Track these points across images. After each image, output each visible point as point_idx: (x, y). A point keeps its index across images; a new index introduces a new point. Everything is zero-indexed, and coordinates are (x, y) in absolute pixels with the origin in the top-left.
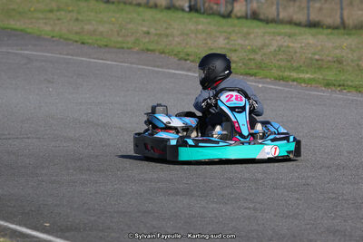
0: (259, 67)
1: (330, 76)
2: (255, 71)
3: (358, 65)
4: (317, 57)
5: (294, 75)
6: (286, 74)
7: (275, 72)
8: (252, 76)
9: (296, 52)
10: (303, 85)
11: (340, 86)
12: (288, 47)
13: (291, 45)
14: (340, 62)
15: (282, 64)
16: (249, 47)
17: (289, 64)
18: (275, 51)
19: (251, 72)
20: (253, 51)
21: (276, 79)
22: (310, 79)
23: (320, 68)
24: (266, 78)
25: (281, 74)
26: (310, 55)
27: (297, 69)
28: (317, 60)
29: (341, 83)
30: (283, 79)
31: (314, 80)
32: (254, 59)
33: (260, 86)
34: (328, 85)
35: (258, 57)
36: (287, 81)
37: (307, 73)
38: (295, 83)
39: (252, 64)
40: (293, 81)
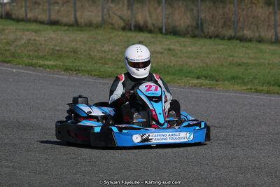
0: (13, 55)
1: (68, 62)
2: (10, 59)
3: (89, 54)
4: (57, 48)
5: (41, 62)
6: (34, 61)
7: (26, 60)
8: (8, 63)
9: (41, 45)
10: (48, 70)
11: (76, 70)
12: (35, 40)
13: (37, 38)
14: (75, 52)
15: (31, 53)
16: (5, 41)
17: (36, 54)
18: (25, 43)
19: (7, 59)
20: (8, 44)
21: (26, 65)
22: (53, 66)
23: (60, 57)
24: (19, 64)
25: (30, 61)
26: (52, 47)
27: (42, 58)
28: (58, 51)
29: (77, 68)
30: (32, 65)
31: (56, 66)
32: (9, 50)
33: (14, 70)
34: (67, 70)
35: (12, 48)
36: (35, 67)
37: (50, 60)
38: (41, 69)
39: (8, 54)
40: (40, 66)
